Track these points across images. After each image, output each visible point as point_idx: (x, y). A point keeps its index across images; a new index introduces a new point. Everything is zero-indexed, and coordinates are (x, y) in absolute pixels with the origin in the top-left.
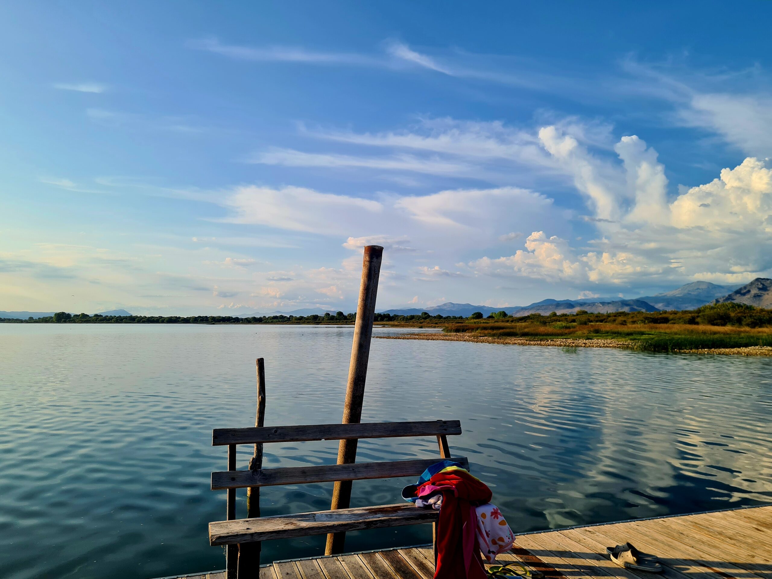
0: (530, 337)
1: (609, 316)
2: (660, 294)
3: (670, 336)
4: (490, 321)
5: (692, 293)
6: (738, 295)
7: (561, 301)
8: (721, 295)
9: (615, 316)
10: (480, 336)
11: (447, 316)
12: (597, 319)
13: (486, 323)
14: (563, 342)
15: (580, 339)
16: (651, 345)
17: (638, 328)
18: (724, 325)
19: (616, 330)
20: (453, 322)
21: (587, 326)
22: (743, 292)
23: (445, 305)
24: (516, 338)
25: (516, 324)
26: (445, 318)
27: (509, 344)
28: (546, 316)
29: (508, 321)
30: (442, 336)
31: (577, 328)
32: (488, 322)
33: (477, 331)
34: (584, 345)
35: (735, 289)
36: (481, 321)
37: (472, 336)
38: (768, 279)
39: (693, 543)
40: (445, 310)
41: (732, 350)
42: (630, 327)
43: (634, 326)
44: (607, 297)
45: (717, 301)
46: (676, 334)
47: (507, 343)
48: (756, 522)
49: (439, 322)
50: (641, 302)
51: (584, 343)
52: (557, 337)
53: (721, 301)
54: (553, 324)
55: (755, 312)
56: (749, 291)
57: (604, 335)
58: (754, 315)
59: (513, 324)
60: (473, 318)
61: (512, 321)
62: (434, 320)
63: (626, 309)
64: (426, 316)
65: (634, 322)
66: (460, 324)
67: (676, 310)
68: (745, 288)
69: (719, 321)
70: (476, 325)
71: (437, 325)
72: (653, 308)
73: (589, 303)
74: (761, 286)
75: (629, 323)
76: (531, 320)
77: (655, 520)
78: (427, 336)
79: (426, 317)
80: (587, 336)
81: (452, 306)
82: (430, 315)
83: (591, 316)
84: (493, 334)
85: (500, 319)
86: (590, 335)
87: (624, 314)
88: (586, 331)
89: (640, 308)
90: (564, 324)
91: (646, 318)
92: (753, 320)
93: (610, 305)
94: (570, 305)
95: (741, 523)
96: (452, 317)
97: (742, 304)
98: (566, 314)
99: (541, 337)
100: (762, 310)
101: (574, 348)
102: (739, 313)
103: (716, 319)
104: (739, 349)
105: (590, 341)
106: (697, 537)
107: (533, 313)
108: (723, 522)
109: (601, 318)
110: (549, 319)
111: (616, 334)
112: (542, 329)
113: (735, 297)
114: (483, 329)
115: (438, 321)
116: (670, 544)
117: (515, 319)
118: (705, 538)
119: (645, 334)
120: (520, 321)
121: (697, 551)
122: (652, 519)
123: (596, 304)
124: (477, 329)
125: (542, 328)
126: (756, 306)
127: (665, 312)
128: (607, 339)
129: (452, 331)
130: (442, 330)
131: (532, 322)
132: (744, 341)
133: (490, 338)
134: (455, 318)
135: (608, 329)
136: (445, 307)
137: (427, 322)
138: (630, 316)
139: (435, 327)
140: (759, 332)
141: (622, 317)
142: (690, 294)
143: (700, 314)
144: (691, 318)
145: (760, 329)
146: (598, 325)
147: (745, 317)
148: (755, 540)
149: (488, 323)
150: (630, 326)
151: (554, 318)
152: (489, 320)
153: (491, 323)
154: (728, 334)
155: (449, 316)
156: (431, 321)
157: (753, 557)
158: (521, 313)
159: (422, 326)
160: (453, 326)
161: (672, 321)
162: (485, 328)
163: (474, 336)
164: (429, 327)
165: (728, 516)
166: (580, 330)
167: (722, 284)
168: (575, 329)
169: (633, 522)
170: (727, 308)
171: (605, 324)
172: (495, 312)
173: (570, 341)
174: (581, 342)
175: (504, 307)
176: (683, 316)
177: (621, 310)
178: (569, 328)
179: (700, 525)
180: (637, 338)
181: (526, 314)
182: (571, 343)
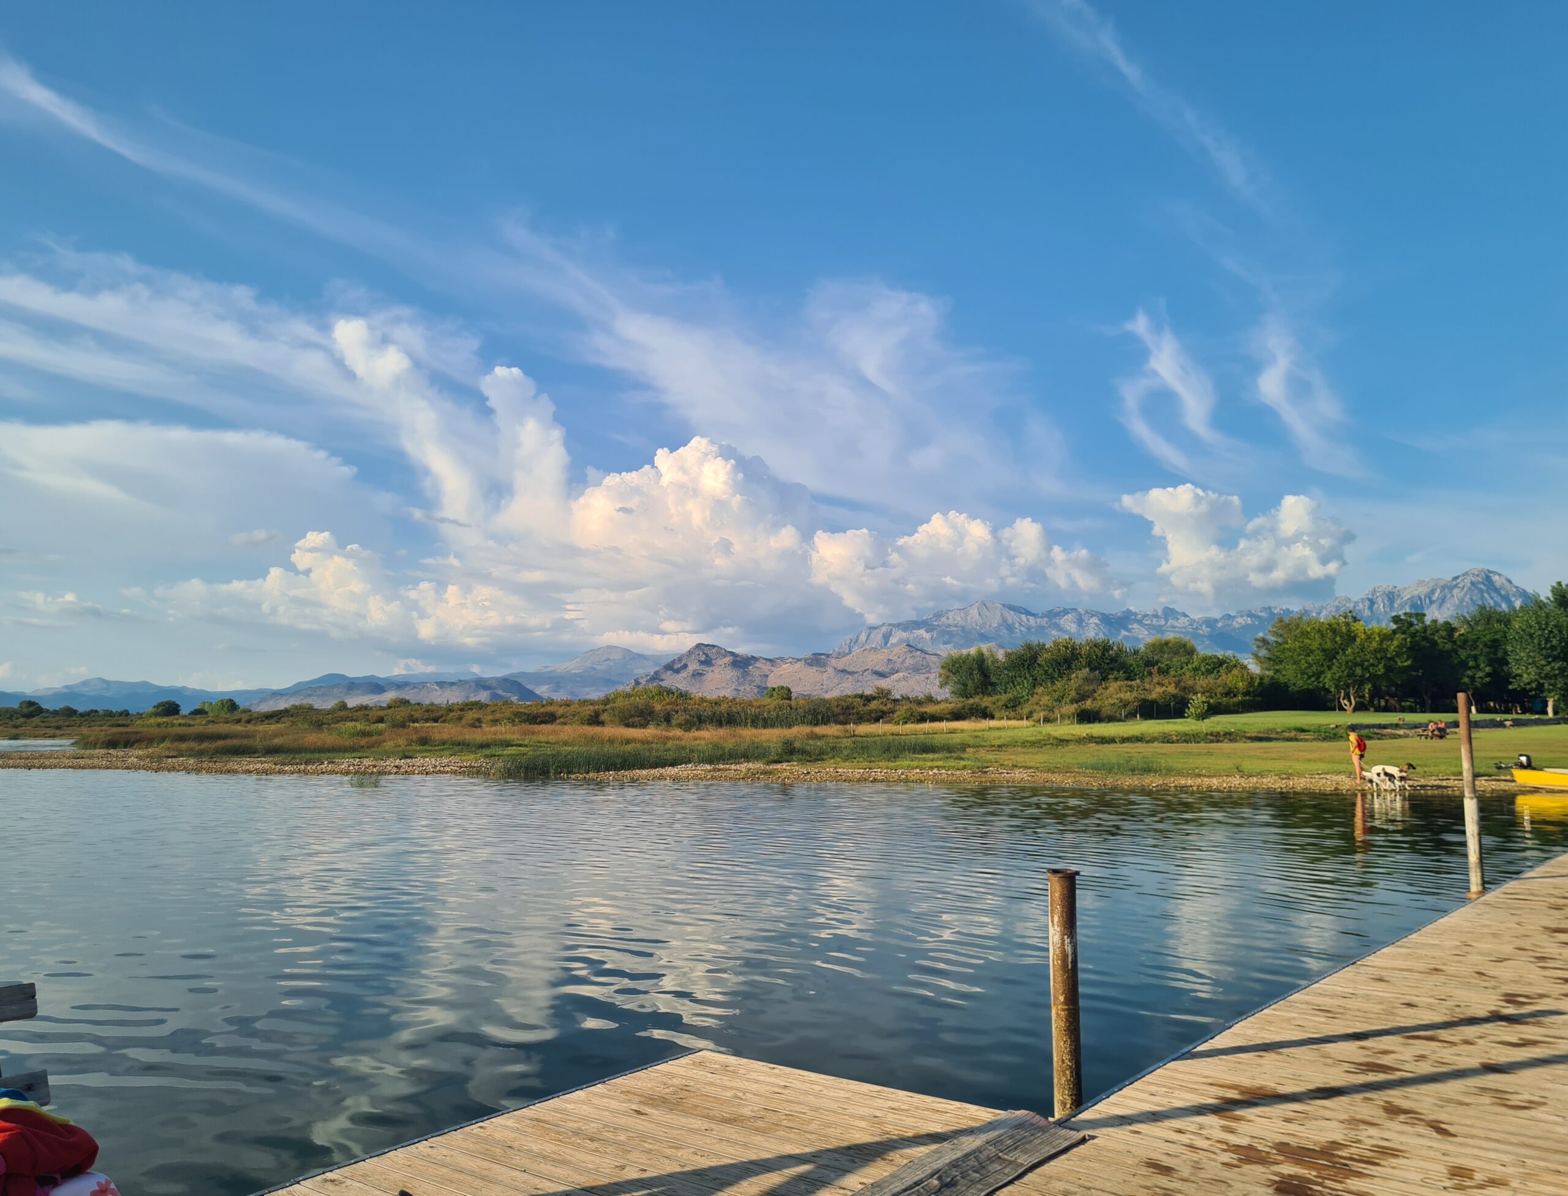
0: (284, 755)
1: (450, 709)
2: (545, 667)
3: (554, 749)
4: (197, 721)
5: (598, 667)
6: (669, 672)
7: (358, 678)
8: (644, 671)
9: (462, 710)
10: (168, 757)
11: (88, 710)
12: (427, 716)
13: (185, 725)
14: (354, 765)
15: (389, 757)
16: (520, 767)
17: (501, 734)
18: (644, 726)
19: (460, 738)
20: (102, 723)
21: (406, 731)
22: (676, 667)
23: (85, 683)
24: (252, 759)
25: (256, 728)
26: (82, 715)
27: (235, 772)
28: (325, 710)
29: (239, 721)
30: (69, 758)
31: (386, 734)
32: (191, 722)
33: (161, 745)
34: (395, 770)
35: (664, 662)
36: (175, 721)
37: (147, 757)
38: (714, 646)
39: (525, 1163)
40: (84, 696)
41: (652, 771)
42: (487, 732)
43: (493, 729)
44: (450, 671)
45: (637, 683)
46: (565, 743)
47: (229, 772)
48: (637, 1099)
49: (67, 724)
50: (512, 683)
51: (396, 767)
52: (342, 754)
53: (643, 681)
54: (337, 726)
55: (692, 702)
56: (685, 666)
57: (437, 748)
58: (690, 707)
59: (250, 727)
60: (156, 715)
61: (249, 721)
62: (53, 720)
63: (483, 696)
64: (32, 709)
65: (495, 722)
66: (121, 729)
67: (569, 698)
68: (680, 660)
69: (636, 719)
70: (163, 731)
71: (58, 732)
72: (531, 694)
73: (414, 683)
74: (703, 658)
75: (487, 723)
76: (291, 719)
77: (467, 1129)
78: (27, 758)
79: (31, 712)
80: (403, 751)
81: (105, 686)
82: (44, 707)
83: (416, 710)
84: (198, 751)
85: (221, 715)
86: (411, 748)
87: (478, 706)
88: (402, 741)
89: (508, 695)
90: (359, 726)
91: (517, 714)
92: (688, 717)
93: (454, 688)
94: (376, 686)
95: (614, 1104)
96: (101, 713)
97: (673, 688)
98: (368, 705)
99: (309, 756)
100: (703, 700)
101: (374, 778)
102: (668, 704)
103: (632, 716)
104: (662, 770)
105: (408, 761)
106: (536, 1147)
107: (297, 703)
108: (585, 1110)
109: (435, 714)
110: (330, 716)
111: (461, 746)
112: (312, 738)
113: (663, 676)
114: (177, 740)
115: (65, 721)
116: (485, 1173)
117: (255, 715)
118: (549, 1148)
119: (512, 746)
120: (267, 721)
121: (532, 1177)
122: (461, 1128)
123: (428, 685)
124: (163, 739)
125: (314, 734)
126: (695, 691)
127: (551, 702)
128: (442, 757)
129: (98, 746)
130: (73, 744)
131: (293, 723)
132: (670, 755)
133: (192, 761)
134: (109, 714)
135: (445, 736)
136: (86, 689)
137: (34, 724)
138: (489, 710)
139: (53, 737)
140: (695, 739)
141: (474, 711)
142: (595, 669)
143: (608, 707)
144: (593, 714)
145: (697, 734)
146: (429, 727)
147: (677, 712)
148: (632, 1135)
149: (189, 726)
150: (488, 729)
151: (342, 713)
152: (195, 719)
153: (199, 726)
154: (648, 742)
155: (94, 708)
156: (43, 722)
157: (623, 1168)
158: (271, 703)
159: (17, 735)
160: (103, 733)
161: (562, 720)
162: (182, 738)
163: (151, 757)
164: (36, 737)
165: (595, 1094)
166: (390, 740)
167: (646, 653)
168: (381, 738)
169: (424, 1142)
170: (651, 695)
171: (443, 725)
172: (210, 701)
173: (367, 762)
174: (390, 763)
175: (232, 689)
176: (581, 710)
177: (473, 698)
178: (369, 734)
179: (545, 1122)
180: (497, 754)
181: (282, 705)
182: (369, 766)
